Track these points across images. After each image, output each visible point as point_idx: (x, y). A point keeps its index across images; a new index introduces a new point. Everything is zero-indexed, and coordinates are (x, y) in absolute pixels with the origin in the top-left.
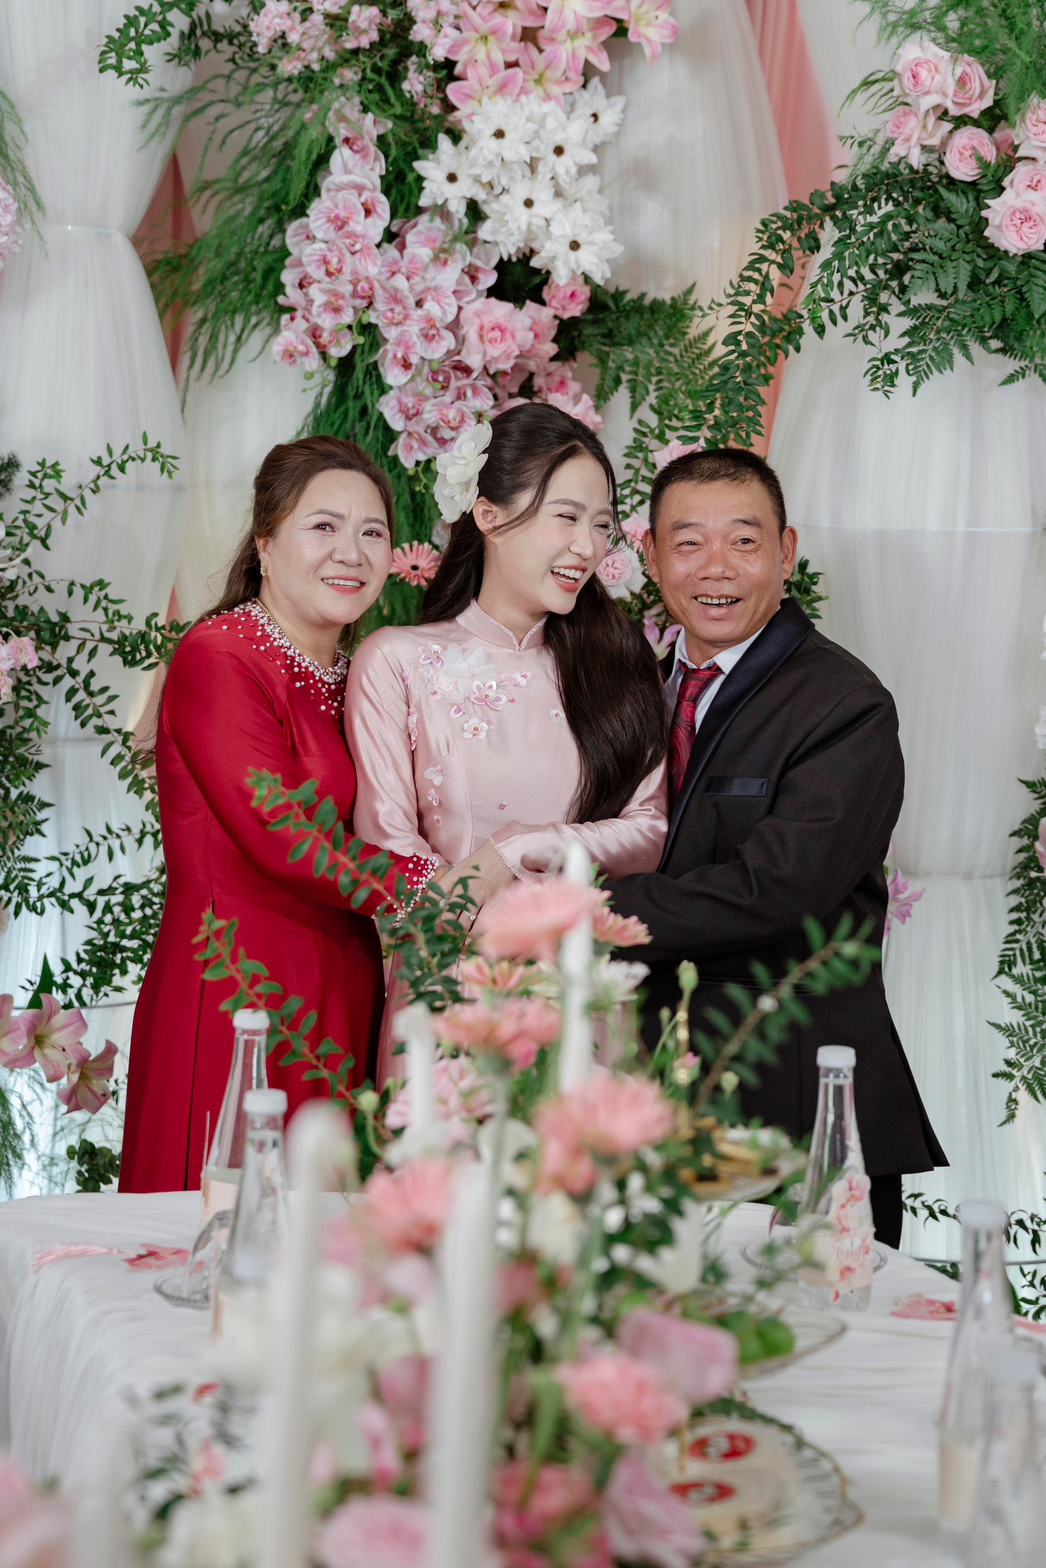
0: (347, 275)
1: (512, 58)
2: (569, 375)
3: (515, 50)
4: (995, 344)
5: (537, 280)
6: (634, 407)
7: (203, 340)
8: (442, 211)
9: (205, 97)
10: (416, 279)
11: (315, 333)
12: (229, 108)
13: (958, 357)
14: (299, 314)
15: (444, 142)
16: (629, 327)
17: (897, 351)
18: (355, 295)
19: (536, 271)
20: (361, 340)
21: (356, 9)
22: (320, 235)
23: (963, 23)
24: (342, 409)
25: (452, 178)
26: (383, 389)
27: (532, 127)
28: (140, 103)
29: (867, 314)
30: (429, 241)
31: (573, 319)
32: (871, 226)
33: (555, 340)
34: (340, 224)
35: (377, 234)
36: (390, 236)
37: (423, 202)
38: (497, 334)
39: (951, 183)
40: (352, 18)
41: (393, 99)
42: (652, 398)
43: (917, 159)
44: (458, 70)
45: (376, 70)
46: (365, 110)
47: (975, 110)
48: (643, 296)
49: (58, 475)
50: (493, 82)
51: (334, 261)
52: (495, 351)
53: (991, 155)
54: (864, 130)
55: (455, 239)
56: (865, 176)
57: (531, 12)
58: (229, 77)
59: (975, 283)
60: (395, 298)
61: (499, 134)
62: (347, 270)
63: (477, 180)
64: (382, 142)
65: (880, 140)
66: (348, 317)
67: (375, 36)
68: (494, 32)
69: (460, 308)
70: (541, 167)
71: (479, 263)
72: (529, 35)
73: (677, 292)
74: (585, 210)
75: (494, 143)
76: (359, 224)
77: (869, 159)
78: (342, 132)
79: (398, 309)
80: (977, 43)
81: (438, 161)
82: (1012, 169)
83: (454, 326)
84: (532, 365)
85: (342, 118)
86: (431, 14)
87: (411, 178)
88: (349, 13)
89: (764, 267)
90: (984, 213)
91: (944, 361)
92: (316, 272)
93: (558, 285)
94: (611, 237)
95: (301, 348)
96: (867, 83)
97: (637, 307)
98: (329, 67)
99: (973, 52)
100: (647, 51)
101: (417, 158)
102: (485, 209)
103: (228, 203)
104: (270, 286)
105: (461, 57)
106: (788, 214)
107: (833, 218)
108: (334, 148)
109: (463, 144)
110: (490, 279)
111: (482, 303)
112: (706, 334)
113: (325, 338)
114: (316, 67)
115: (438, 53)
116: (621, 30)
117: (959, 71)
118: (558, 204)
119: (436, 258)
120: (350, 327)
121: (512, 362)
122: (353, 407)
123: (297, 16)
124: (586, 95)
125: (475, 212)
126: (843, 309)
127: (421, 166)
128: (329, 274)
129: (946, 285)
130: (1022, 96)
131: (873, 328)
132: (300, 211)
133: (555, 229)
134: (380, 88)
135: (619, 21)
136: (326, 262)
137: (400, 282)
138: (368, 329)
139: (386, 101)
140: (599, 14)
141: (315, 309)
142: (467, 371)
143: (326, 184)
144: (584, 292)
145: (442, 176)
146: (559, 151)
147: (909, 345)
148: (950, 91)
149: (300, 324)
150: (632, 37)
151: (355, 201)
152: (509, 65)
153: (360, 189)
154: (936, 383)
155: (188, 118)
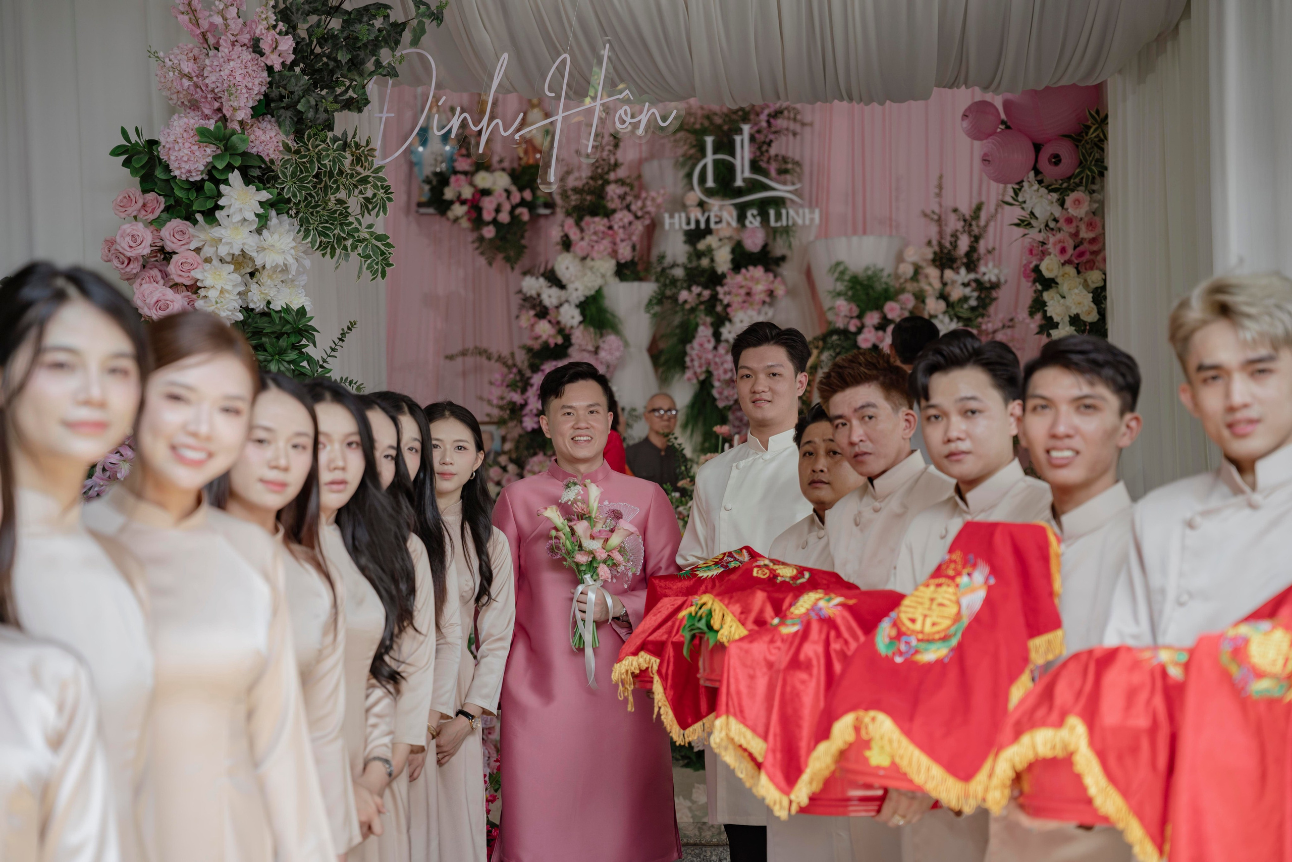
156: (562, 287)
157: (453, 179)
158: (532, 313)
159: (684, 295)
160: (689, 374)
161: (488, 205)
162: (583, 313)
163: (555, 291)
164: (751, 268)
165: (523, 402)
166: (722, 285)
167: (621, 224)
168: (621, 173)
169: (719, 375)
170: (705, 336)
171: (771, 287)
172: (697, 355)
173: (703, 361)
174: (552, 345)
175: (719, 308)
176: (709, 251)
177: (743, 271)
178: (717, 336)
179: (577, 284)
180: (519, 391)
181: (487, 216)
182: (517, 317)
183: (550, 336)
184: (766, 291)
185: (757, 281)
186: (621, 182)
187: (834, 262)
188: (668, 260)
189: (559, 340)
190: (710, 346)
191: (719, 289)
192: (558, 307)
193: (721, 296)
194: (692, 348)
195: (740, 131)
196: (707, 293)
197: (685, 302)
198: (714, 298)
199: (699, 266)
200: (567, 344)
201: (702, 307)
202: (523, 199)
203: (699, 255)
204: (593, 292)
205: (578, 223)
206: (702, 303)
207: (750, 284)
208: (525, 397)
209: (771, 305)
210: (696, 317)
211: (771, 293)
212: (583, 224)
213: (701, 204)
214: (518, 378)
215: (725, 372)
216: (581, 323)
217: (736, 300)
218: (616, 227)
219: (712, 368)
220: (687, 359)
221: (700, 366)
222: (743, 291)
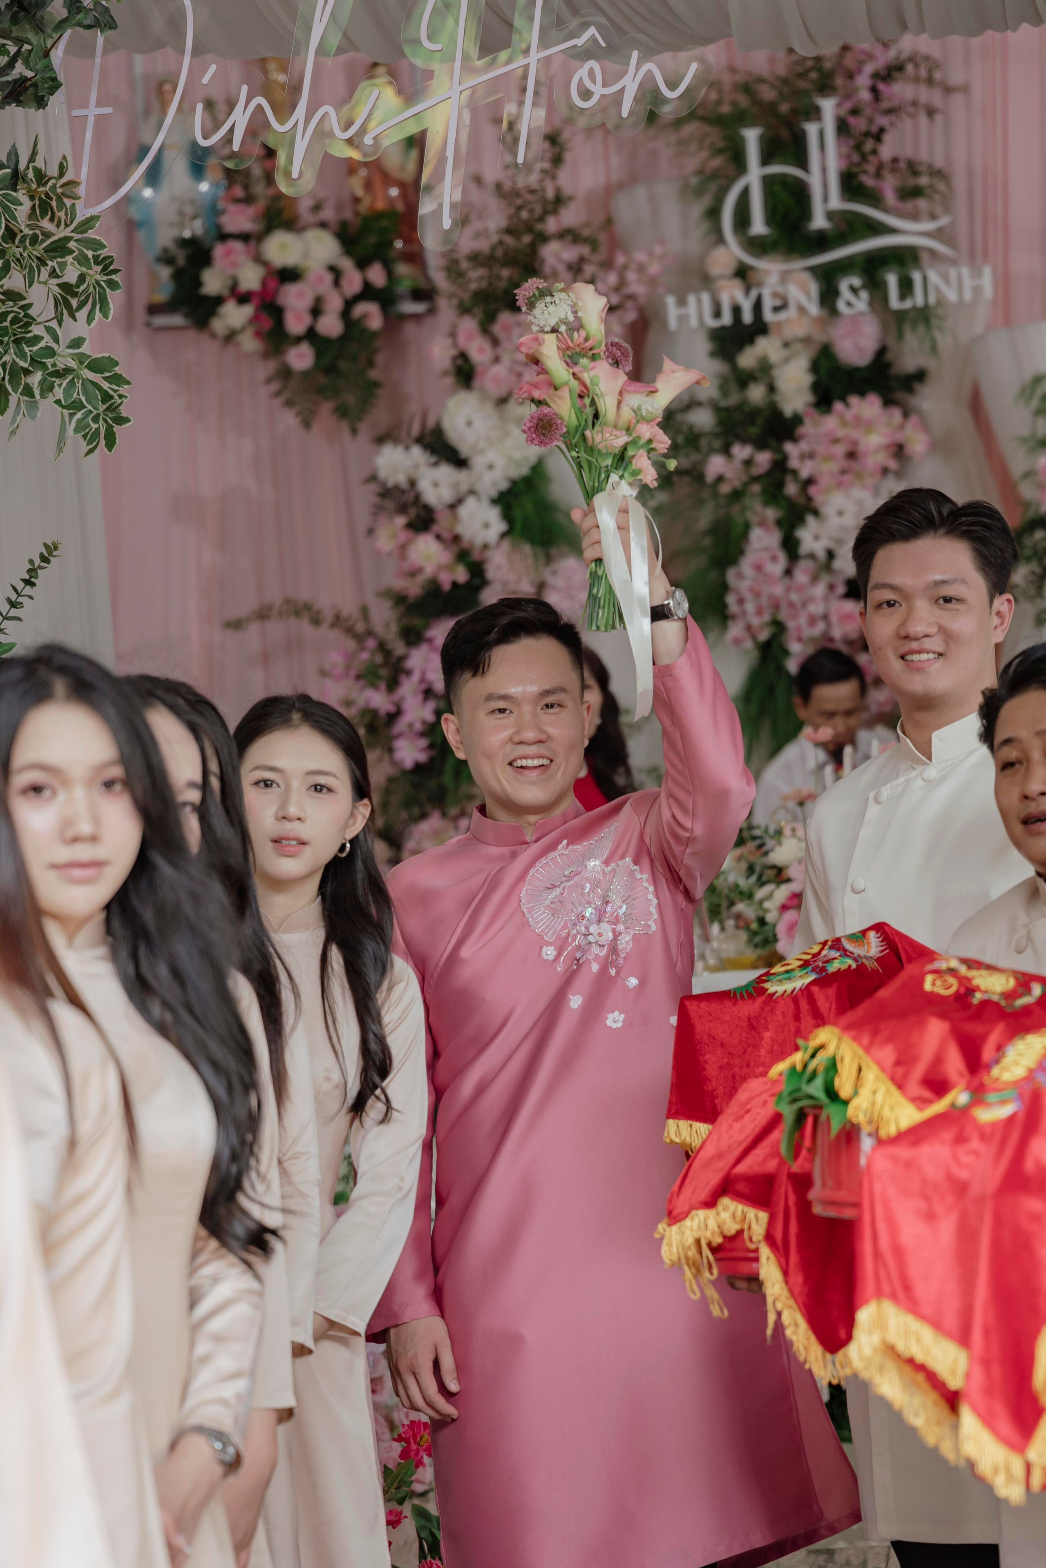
0: (765, 595)
1: (843, 469)
3: (844, 463)
8: (812, 556)
10: (801, 593)
11: (749, 628)
14: (738, 619)
15: (810, 517)
18: (770, 606)
20: (775, 630)
21: (758, 454)
22: (748, 575)
24: (766, 668)
25: (816, 538)
26: (787, 654)
27: (857, 506)
30: (806, 573)
34: (759, 569)
35: (781, 572)
36: (786, 572)
37: (802, 552)
38: (847, 619)
40: (757, 458)
41: (782, 499)
44: (814, 479)
45: (771, 484)
46: (766, 505)
50: (834, 483)
51: (757, 588)
52: (847, 628)
55: (821, 570)
57: (850, 443)
60: (791, 605)
61: (842, 513)
62: (764, 593)
63: (831, 538)
64: (779, 523)
66: (767, 618)
67: (768, 467)
68: (832, 456)
69: (827, 607)
71: (834, 582)
72: (851, 455)
76: (769, 568)
78: (754, 518)
79: (793, 610)
81: (808, 529)
83: (825, 617)
85: (755, 511)
86: (798, 452)
87: (794, 540)
88: (754, 456)
92: (748, 595)
95: (742, 637)
98: (746, 484)
100: (916, 456)
101: (797, 529)
102: (836, 553)
104: (720, 605)
105: (816, 473)
108: (750, 528)
109: (821, 519)
110: (841, 589)
111: (840, 602)
113: (754, 632)
114: (739, 487)
115: (804, 474)
116: (901, 448)
119: (811, 581)
120: (768, 624)
122: (770, 666)
123: (728, 462)
125: (830, 554)
127: (799, 533)
128: (755, 596)
132: (735, 563)
134: (775, 495)
135: (900, 444)
137: (793, 596)
138: (778, 623)
139: (779, 500)
140: (889, 443)
141: (748, 615)
143: (748, 549)
145: (810, 538)
149: (740, 624)
150: (908, 452)
151: (766, 555)
152: (842, 473)
156: (460, 463)
157: (219, 251)
158: (401, 521)
159: (716, 465)
160: (735, 630)
161: (295, 301)
162: (508, 516)
163: (445, 473)
164: (854, 400)
165: (391, 709)
166: (794, 439)
168: (569, 217)
169: (799, 628)
170: (766, 549)
171: (899, 437)
172: (751, 589)
173: (764, 601)
174: (447, 587)
175: (791, 489)
176: (765, 369)
177: (838, 406)
178: (790, 546)
179: (492, 456)
180: (383, 686)
181: (297, 323)
182: (371, 532)
183: (440, 567)
184: (887, 447)
185: (868, 426)
186: (571, 235)
187: (1028, 375)
189: (461, 575)
190: (777, 568)
191: (789, 448)
192: (453, 506)
193: (794, 463)
194: (740, 576)
195: (815, 113)
196: (764, 459)
197: (720, 479)
198: (780, 467)
199: (745, 402)
200: (477, 581)
201: (756, 488)
202: (367, 285)
203: (744, 379)
204: (525, 471)
205: (485, 328)
206: (755, 479)
207: (853, 434)
208: (395, 697)
209: (896, 475)
210: (744, 510)
211: (899, 451)
212: (496, 329)
213: (742, 273)
214: (379, 659)
215: (812, 621)
216: (504, 535)
217: (826, 470)
219: (783, 616)
220: (731, 599)
221: (759, 612)
222: (840, 450)
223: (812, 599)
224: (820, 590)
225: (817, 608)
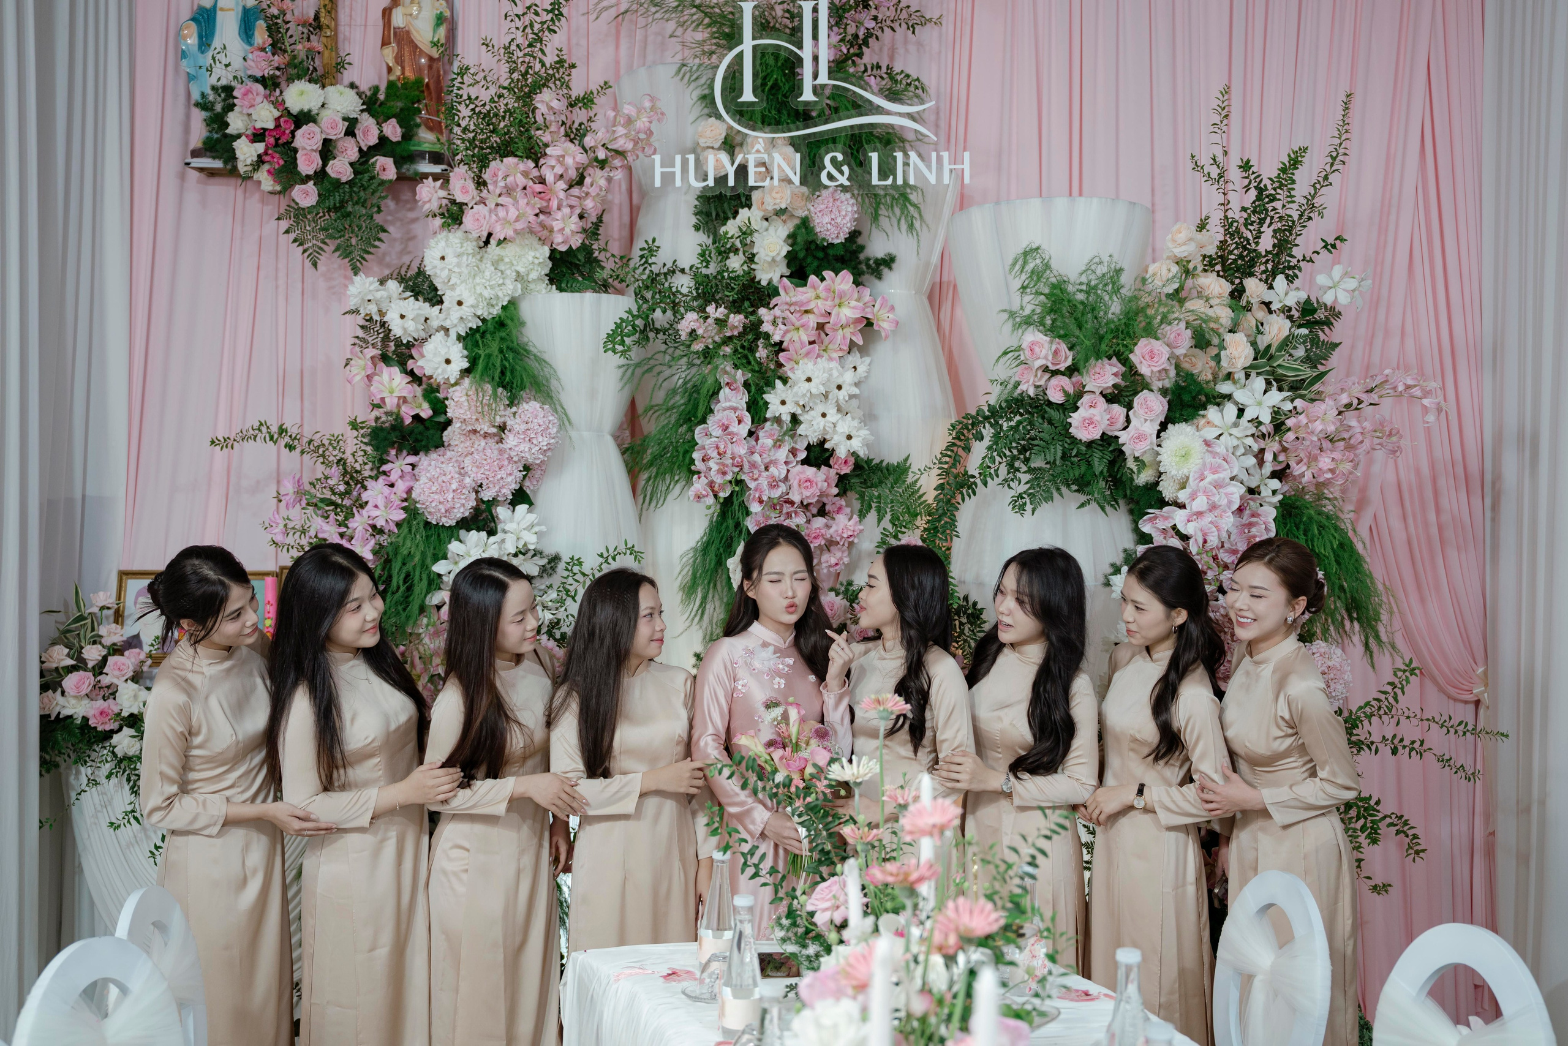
0: (729, 455)
1: (812, 339)
2: (844, 503)
3: (814, 335)
4: (1074, 487)
5: (827, 454)
6: (879, 521)
7: (649, 489)
8: (778, 420)
9: (652, 362)
10: (765, 456)
11: (711, 485)
12: (664, 368)
13: (1055, 494)
14: (702, 475)
15: (778, 383)
16: (876, 480)
17: (1025, 493)
18: (733, 465)
19: (828, 450)
20: (737, 489)
21: (732, 316)
22: (714, 434)
23: (1054, 321)
24: (724, 525)
25: (783, 403)
26: (748, 513)
27: (826, 375)
28: (620, 367)
29: (1009, 473)
30: (770, 436)
31: (846, 474)
32: (1011, 428)
33: (836, 486)
34: (725, 428)
35: (745, 433)
36: (751, 433)
37: (768, 415)
38: (808, 484)
39: (1050, 404)
40: (730, 320)
41: (753, 362)
42: (888, 517)
43: (1032, 392)
44: (785, 345)
45: (743, 347)
46: (736, 367)
47: (1062, 367)
48: (882, 461)
49: (580, 564)
50: (804, 351)
51: (722, 447)
52: (807, 493)
53: (1071, 390)
54: (1003, 377)
55: (785, 434)
56: (1006, 401)
57: (822, 315)
58: (665, 352)
59: (1064, 457)
60: (753, 465)
61: (809, 380)
62: (729, 452)
63: (797, 404)
64: (746, 385)
65: (1012, 382)
66: (729, 477)
67: (741, 329)
68: (803, 326)
69: (788, 471)
70: (830, 397)
71: (797, 447)
72: (820, 327)
73: (901, 459)
74: (853, 419)
75: (807, 384)
76: (734, 428)
77: (1006, 392)
78: (724, 379)
79: (756, 472)
80: (1062, 332)
81: (776, 394)
82: (1082, 397)
83: (785, 480)
84: (825, 500)
85: (726, 372)
86: (771, 318)
87: (761, 403)
88: (728, 317)
89: (955, 449)
90: (1069, 420)
91: (1049, 498)
92: (712, 453)
93: (839, 458)
94: (867, 432)
95: (704, 493)
96: (1005, 353)
97: (879, 468)
98: (718, 346)
99: (1060, 337)
100: (883, 334)
101: (764, 393)
102: (801, 418)
103: (663, 418)
104: (687, 460)
105: (786, 339)
106: (965, 421)
107: (990, 423)
108: (720, 388)
109: (788, 385)
110: (803, 455)
111: (800, 466)
112: (916, 481)
113: (716, 488)
114: (711, 347)
115: (776, 338)
116: (869, 323)
117: (1054, 347)
118: (839, 416)
119: (774, 446)
120: (730, 482)
121: (816, 499)
122: (731, 522)
123: (702, 320)
124: (850, 358)
125: (795, 419)
126: (996, 471)
127: (767, 397)
128: (719, 454)
129: (1050, 458)
130: (1087, 360)
131: (1012, 480)
132: (703, 421)
133: (840, 429)
134: (746, 357)
135: (867, 319)
136: (717, 448)
137: (756, 457)
138: (739, 482)
139: (749, 363)
140: (859, 316)
141: (713, 473)
142: (792, 503)
143: (716, 408)
144: (852, 460)
145: (778, 402)
146: (839, 387)
147: (1030, 488)
148: (1050, 358)
149: (704, 480)
150: (875, 327)
151: (733, 415)
152: (811, 343)
153: (735, 409)
154: (1045, 508)
155: (644, 373)
156: (435, 298)
158: (372, 353)
159: (690, 321)
160: (699, 485)
161: (307, 141)
162: (471, 353)
163: (417, 308)
164: (828, 274)
166: (767, 306)
167: (559, 170)
169: (759, 489)
171: (868, 313)
173: (728, 460)
174: (408, 420)
175: (762, 353)
176: (746, 233)
177: (812, 279)
181: (307, 164)
182: (348, 362)
183: (404, 402)
184: (857, 321)
185: (840, 300)
188: (662, 259)
189: (426, 412)
190: (742, 429)
191: (762, 311)
192: (421, 341)
193: (766, 327)
194: (708, 435)
196: (737, 320)
197: (693, 336)
198: (754, 329)
199: (723, 271)
200: (442, 419)
201: (728, 349)
202: (383, 139)
203: (725, 249)
204: (496, 311)
205: (477, 174)
206: (727, 341)
207: (824, 306)
208: (348, 529)
209: (863, 350)
210: (717, 367)
211: (867, 326)
212: (486, 173)
215: (773, 483)
216: (467, 372)
217: (797, 338)
218: (550, 178)
219: (745, 475)
220: (696, 455)
221: (722, 471)
222: (812, 320)
223: (774, 462)
224: (782, 454)
225: (779, 471)
